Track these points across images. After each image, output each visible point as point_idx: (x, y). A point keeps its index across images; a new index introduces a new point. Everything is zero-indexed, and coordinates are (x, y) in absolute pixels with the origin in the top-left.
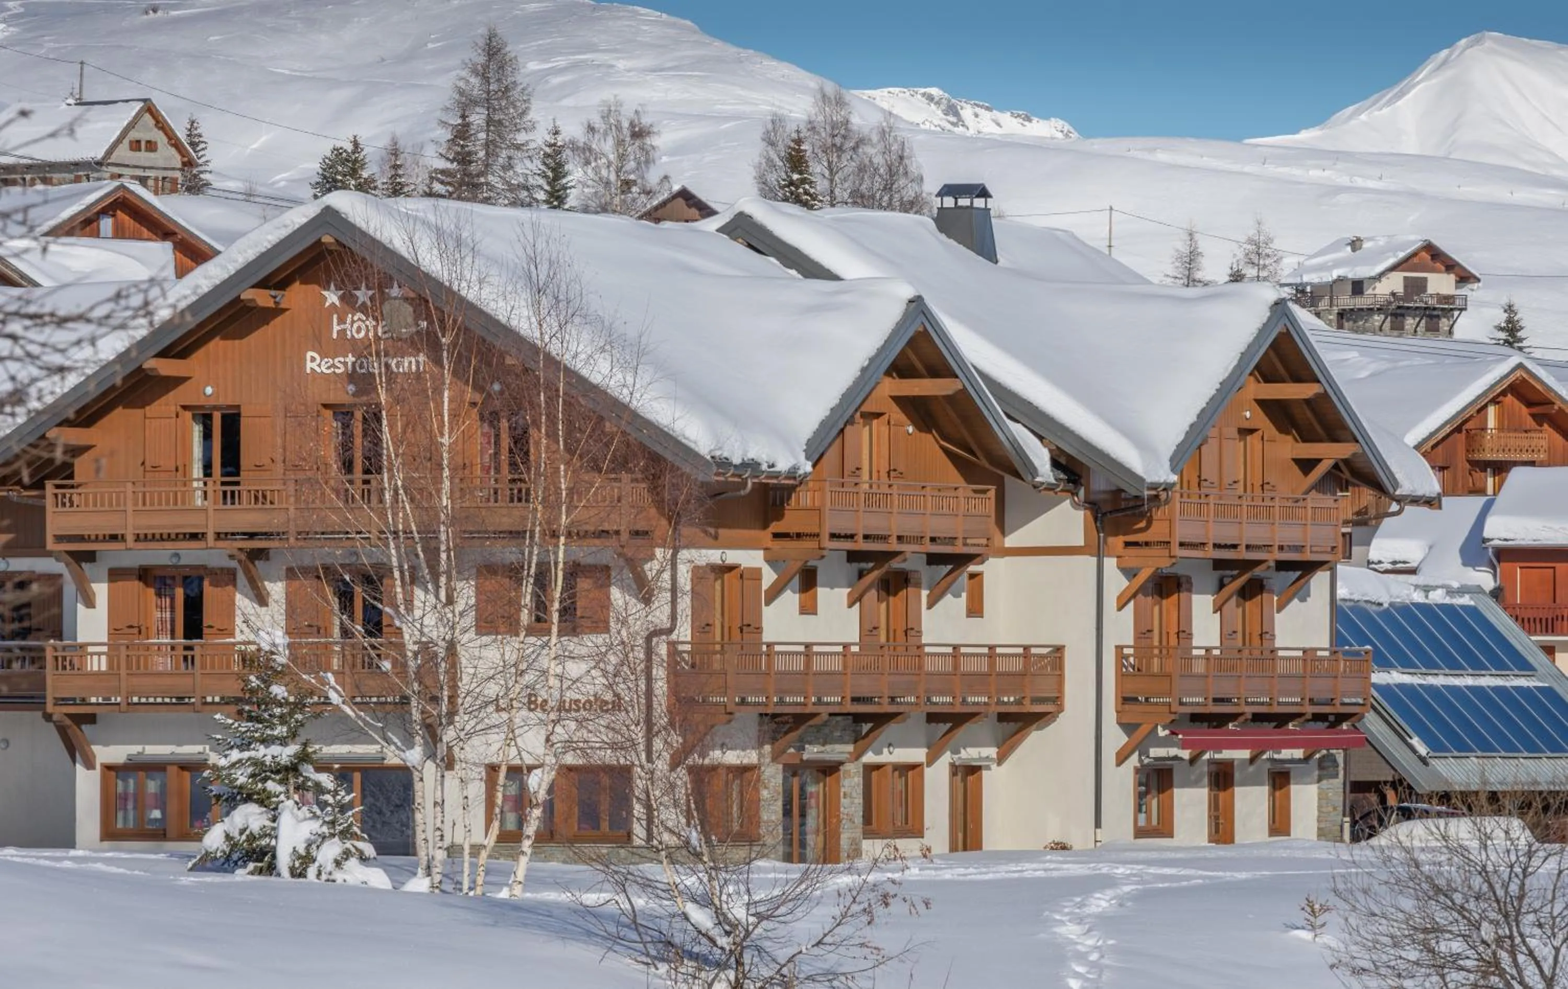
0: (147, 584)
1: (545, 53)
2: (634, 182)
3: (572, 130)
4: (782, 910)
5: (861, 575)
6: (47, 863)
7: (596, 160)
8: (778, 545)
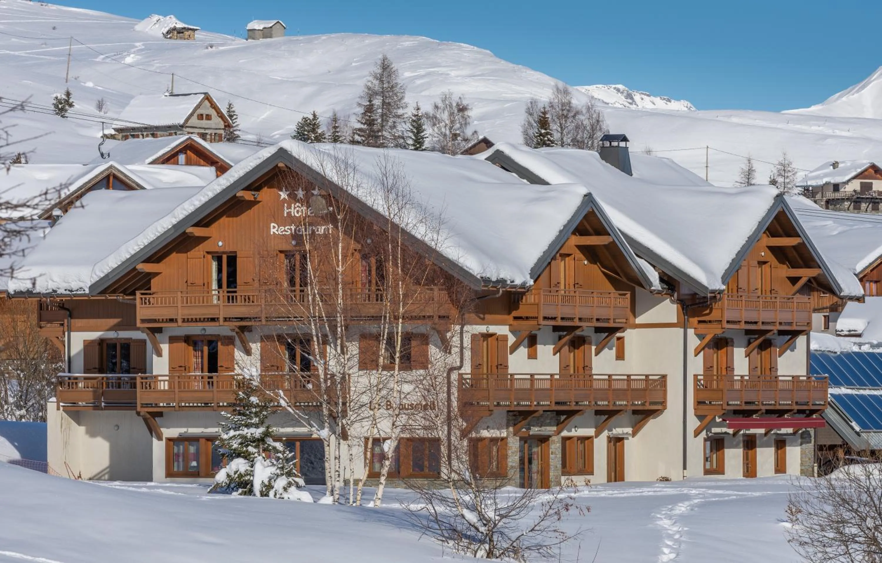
0: (189, 344)
1: (414, 68)
2: (459, 135)
3: (427, 108)
4: (513, 513)
5: (560, 338)
6: (134, 489)
7: (439, 124)
8: (516, 323)
